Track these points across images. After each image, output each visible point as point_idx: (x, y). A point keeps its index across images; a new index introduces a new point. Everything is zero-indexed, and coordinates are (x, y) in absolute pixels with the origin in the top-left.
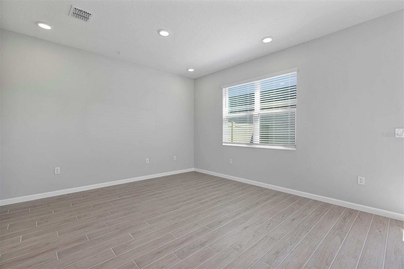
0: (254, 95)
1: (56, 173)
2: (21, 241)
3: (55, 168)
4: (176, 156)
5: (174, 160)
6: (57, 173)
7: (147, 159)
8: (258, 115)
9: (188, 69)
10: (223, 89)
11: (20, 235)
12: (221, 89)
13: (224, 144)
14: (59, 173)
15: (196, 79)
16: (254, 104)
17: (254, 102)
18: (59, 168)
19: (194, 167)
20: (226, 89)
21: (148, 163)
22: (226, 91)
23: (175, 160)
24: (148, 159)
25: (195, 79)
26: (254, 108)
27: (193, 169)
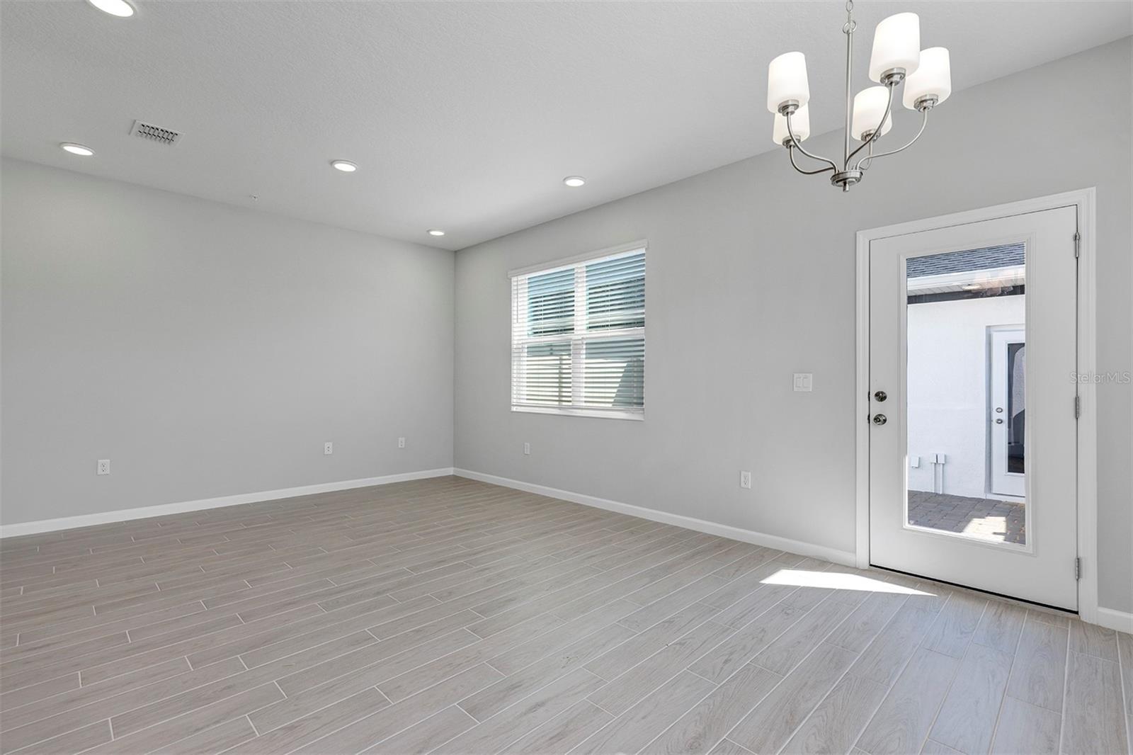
0: (574, 296)
1: (100, 472)
2: (22, 593)
3: (97, 462)
4: (403, 439)
5: (400, 446)
6: (103, 473)
7: (327, 445)
8: (580, 342)
9: (428, 231)
10: (514, 279)
11: (22, 585)
12: (508, 279)
13: (514, 409)
14: (108, 472)
15: (459, 251)
16: (573, 315)
17: (573, 310)
18: (108, 461)
19: (454, 466)
20: (519, 279)
21: (331, 452)
22: (519, 283)
23: (401, 448)
24: (331, 444)
25: (456, 252)
26: (573, 325)
27: (450, 471)
